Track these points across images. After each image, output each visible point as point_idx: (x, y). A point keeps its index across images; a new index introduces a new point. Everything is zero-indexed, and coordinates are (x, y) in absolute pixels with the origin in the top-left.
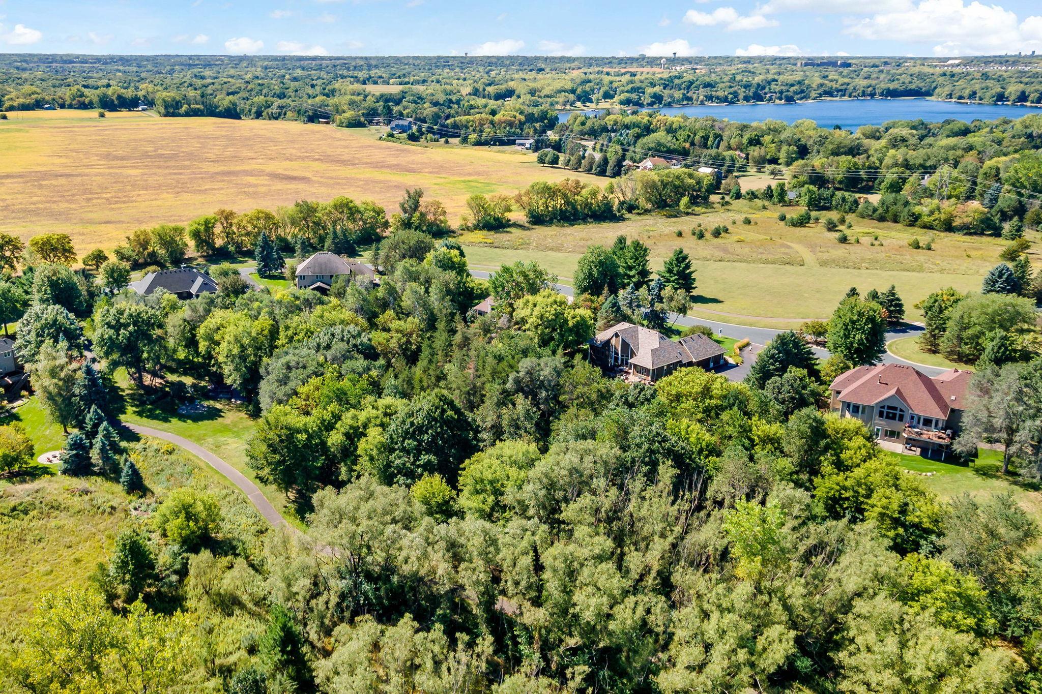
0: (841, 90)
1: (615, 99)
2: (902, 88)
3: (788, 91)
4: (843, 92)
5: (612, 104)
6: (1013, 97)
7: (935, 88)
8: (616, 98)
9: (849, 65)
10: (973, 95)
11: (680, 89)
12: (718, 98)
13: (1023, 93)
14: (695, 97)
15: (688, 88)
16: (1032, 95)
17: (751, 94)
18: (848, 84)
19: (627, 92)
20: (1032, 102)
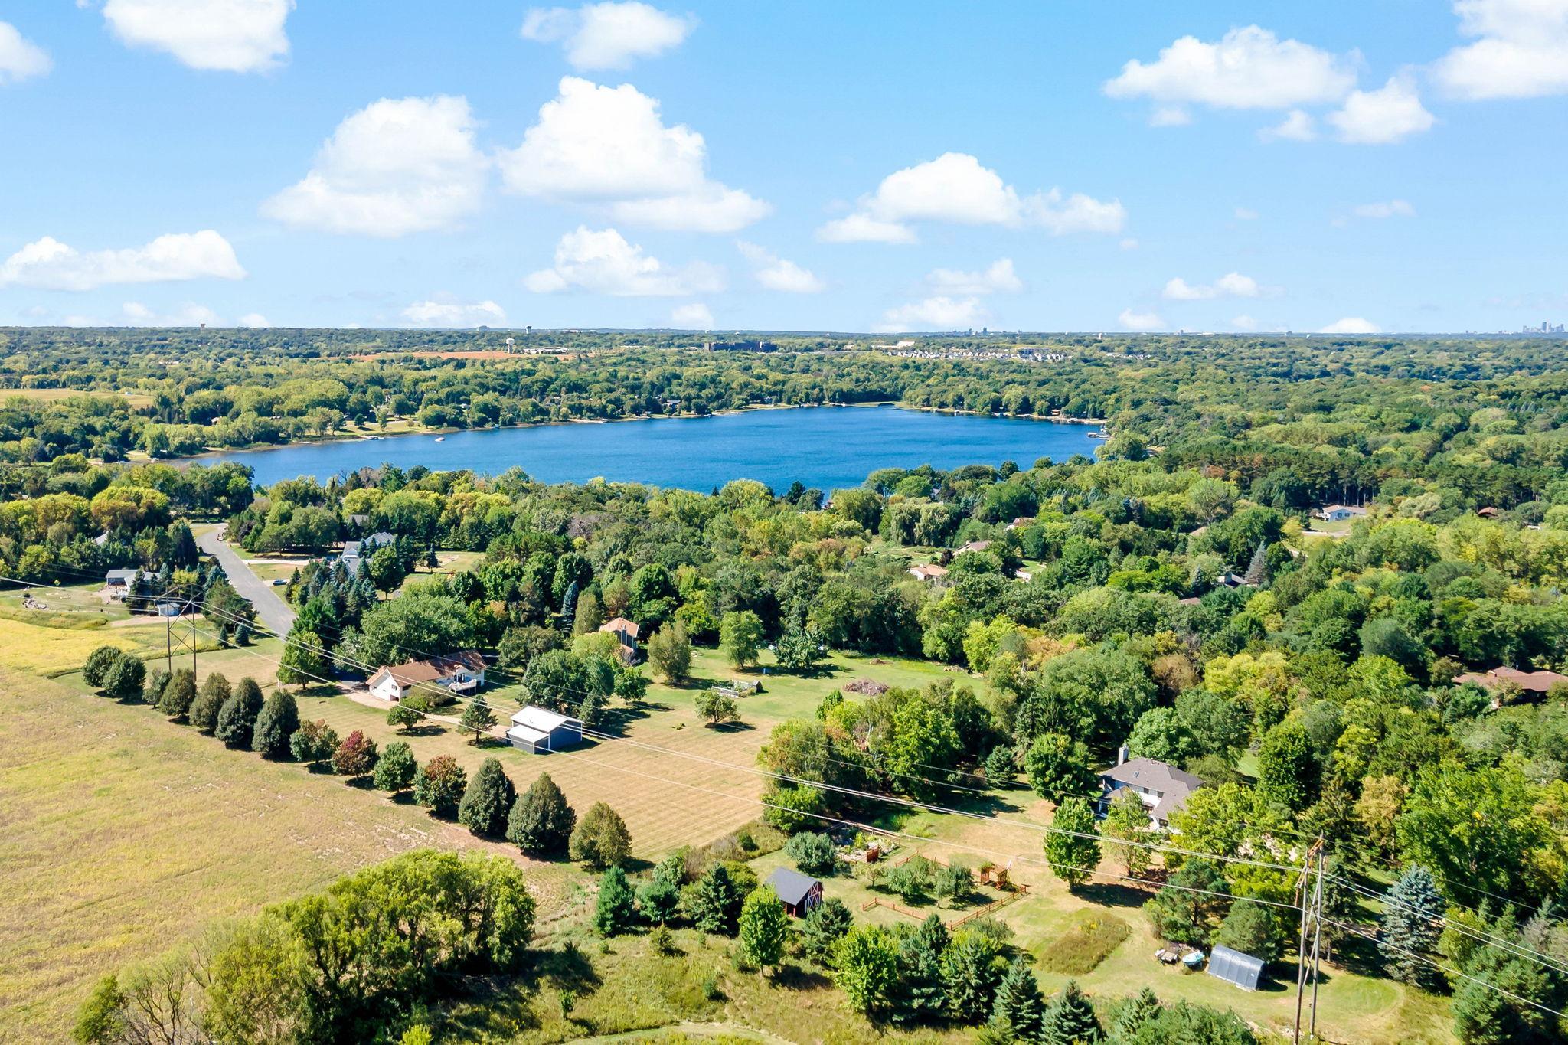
0: (775, 393)
1: (417, 415)
2: (859, 389)
3: (699, 397)
4: (778, 396)
5: (411, 425)
6: (1013, 406)
7: (903, 388)
8: (421, 413)
9: (774, 348)
10: (959, 401)
11: (530, 396)
12: (590, 409)
13: (1026, 400)
14: (553, 408)
15: (543, 392)
16: (1039, 403)
17: (643, 402)
18: (784, 383)
19: (439, 402)
20: (1040, 414)
